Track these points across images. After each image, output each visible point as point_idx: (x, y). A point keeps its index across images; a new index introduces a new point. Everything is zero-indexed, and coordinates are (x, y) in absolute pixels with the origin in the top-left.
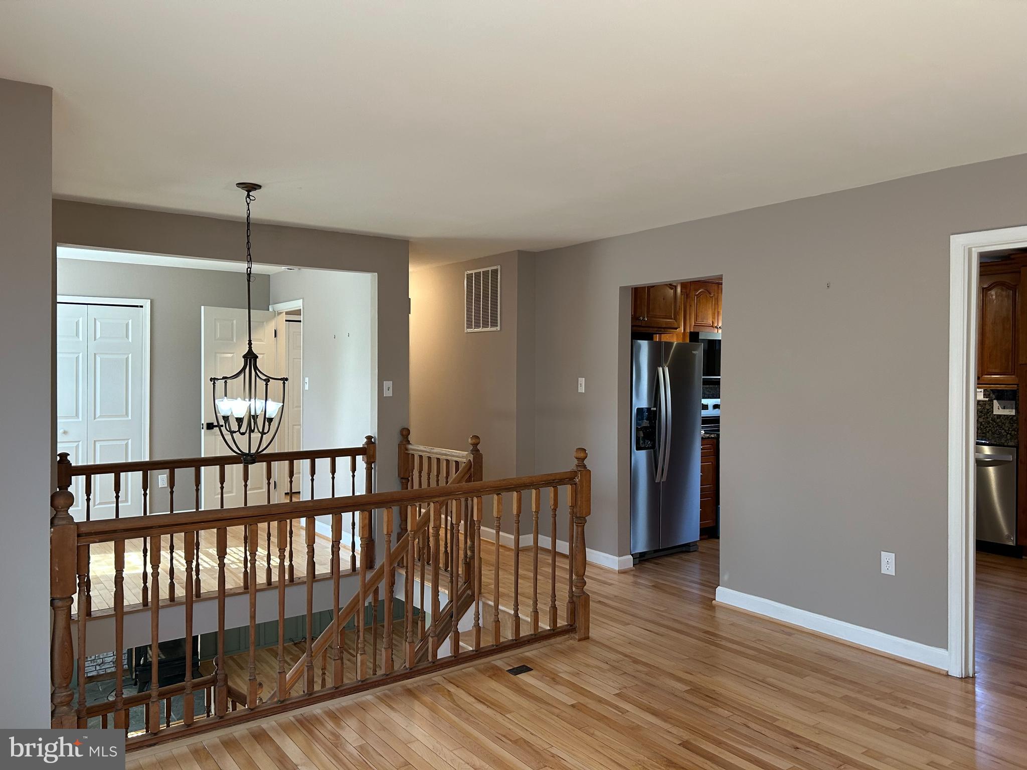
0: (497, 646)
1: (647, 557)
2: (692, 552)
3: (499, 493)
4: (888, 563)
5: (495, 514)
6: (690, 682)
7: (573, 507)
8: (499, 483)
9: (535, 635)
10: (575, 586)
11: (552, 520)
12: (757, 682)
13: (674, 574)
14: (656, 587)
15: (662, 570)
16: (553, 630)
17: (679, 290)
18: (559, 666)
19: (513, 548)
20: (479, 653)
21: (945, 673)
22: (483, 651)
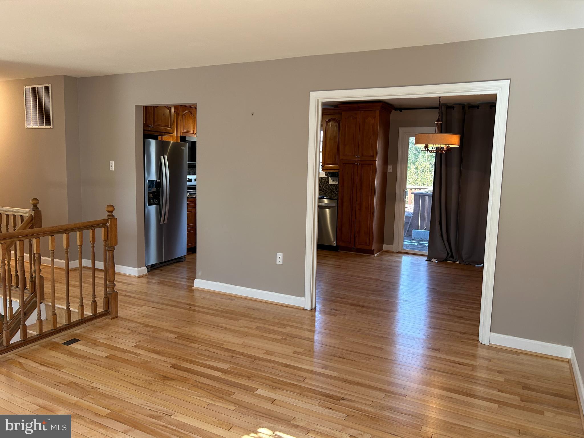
0: (55, 330)
1: (155, 267)
2: (182, 261)
3: (53, 235)
4: (279, 258)
5: (50, 248)
6: (178, 332)
7: (105, 241)
8: (52, 228)
9: (82, 320)
10: (108, 288)
11: (91, 249)
12: (214, 327)
13: (172, 275)
14: (161, 283)
15: (165, 274)
16: (94, 315)
17: (173, 110)
18: (97, 335)
19: (65, 268)
20: (42, 336)
21: (303, 309)
22: (45, 334)
